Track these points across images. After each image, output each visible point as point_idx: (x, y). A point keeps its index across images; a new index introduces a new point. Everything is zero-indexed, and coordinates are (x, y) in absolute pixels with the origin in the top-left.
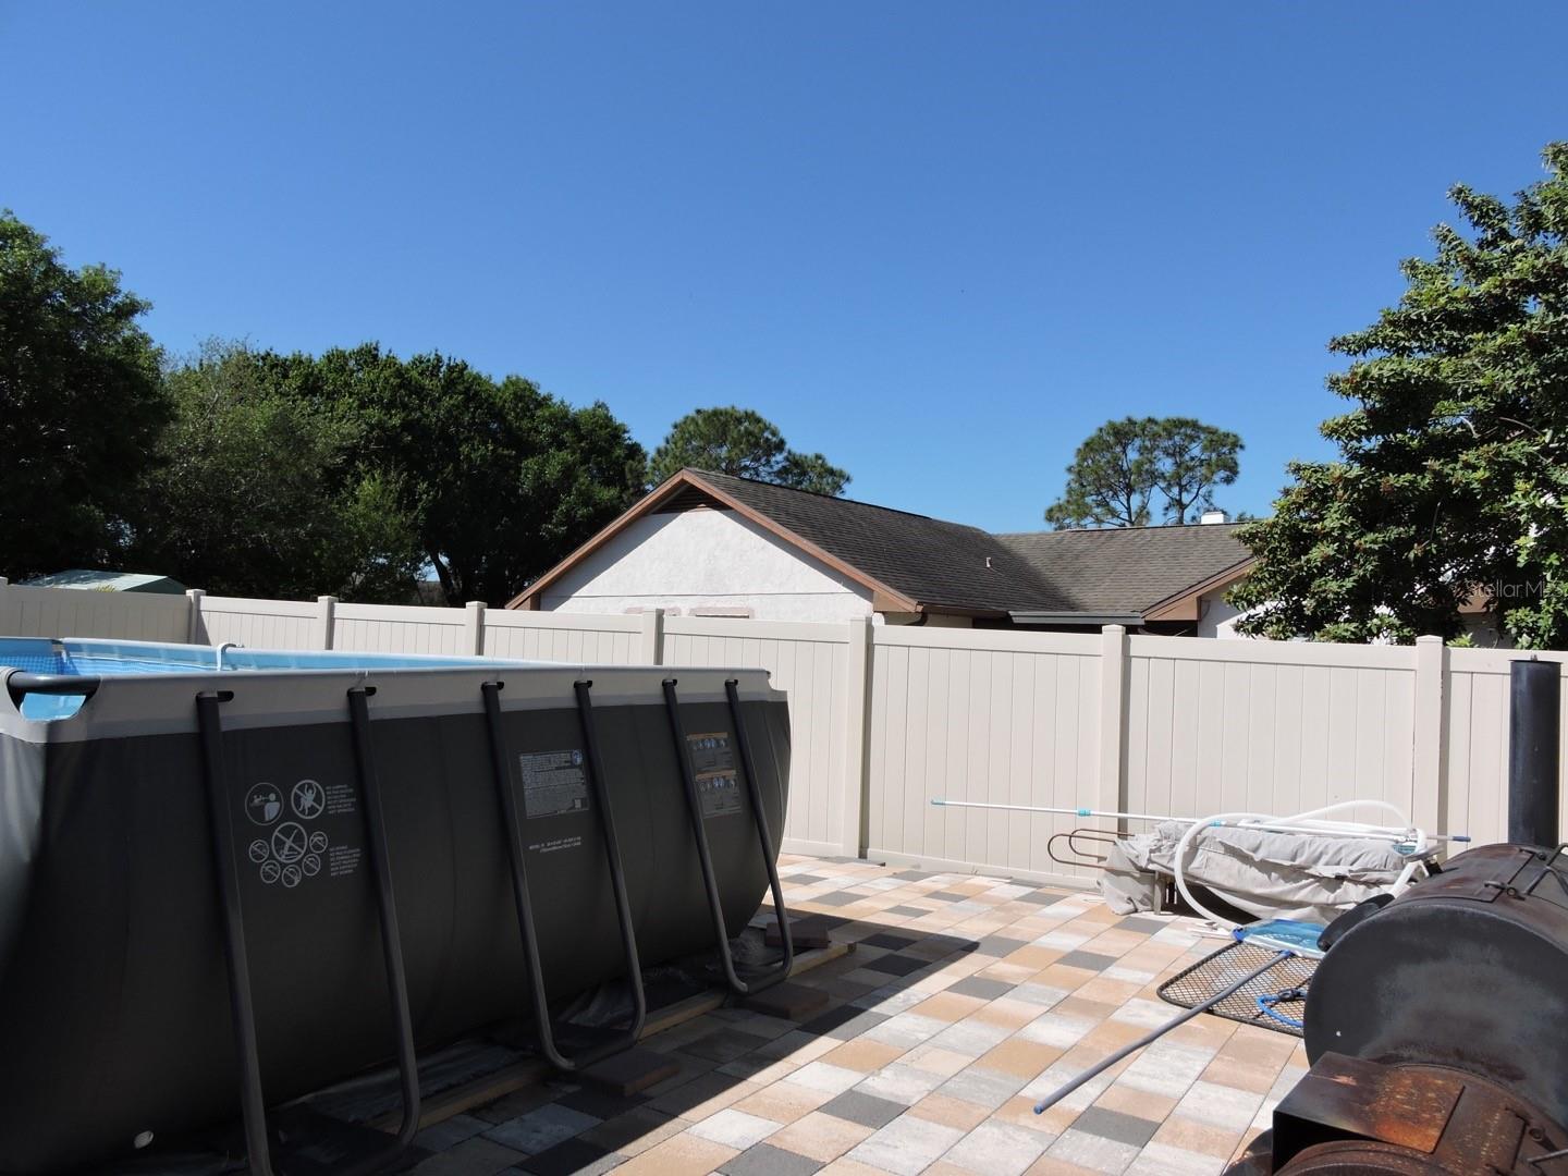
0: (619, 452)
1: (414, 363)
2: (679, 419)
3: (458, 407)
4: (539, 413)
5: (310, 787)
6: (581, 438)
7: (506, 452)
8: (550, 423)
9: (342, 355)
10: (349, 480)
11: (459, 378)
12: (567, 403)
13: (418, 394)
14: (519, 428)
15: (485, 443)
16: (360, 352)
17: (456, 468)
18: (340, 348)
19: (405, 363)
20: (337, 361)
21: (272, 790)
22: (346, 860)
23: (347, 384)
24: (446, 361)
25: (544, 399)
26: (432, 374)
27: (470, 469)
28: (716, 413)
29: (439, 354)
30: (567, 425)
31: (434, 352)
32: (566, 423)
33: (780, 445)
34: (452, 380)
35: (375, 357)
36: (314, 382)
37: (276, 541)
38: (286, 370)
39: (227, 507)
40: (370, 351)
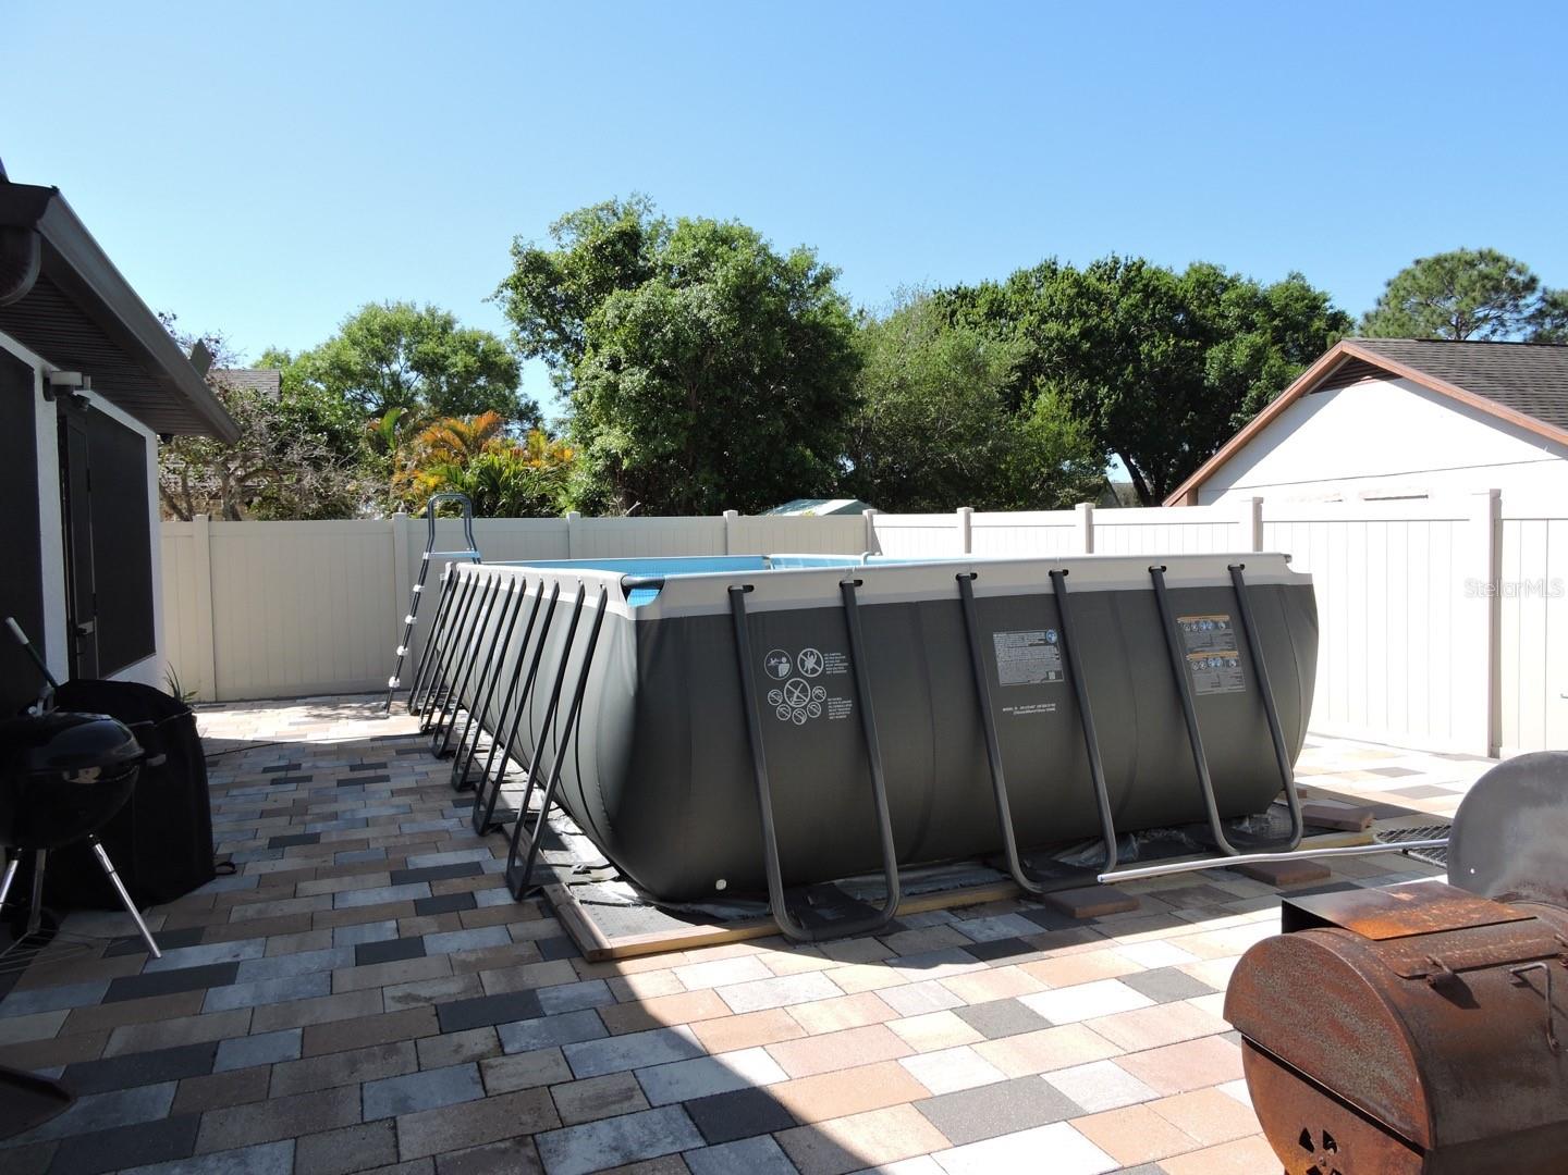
0: (1318, 324)
1: (1092, 270)
2: (1393, 274)
3: (1137, 306)
4: (1224, 296)
5: (812, 653)
6: (1275, 315)
7: (1189, 344)
8: (1238, 305)
9: (1026, 276)
10: (1027, 394)
11: (1137, 276)
12: (1255, 281)
13: (1095, 300)
14: (1204, 317)
15: (1166, 339)
16: (1039, 270)
17: (1137, 369)
18: (1023, 269)
19: (1082, 272)
20: (1021, 284)
21: (783, 655)
22: (841, 708)
23: (1029, 303)
24: (1123, 261)
25: (1232, 281)
26: (1110, 278)
27: (1151, 367)
28: (1438, 261)
29: (1116, 255)
30: (1257, 305)
31: (1111, 255)
32: (1257, 302)
33: (1531, 285)
34: (1130, 280)
35: (1054, 272)
36: (999, 306)
37: (964, 458)
38: (974, 300)
39: (922, 433)
40: (1049, 267)
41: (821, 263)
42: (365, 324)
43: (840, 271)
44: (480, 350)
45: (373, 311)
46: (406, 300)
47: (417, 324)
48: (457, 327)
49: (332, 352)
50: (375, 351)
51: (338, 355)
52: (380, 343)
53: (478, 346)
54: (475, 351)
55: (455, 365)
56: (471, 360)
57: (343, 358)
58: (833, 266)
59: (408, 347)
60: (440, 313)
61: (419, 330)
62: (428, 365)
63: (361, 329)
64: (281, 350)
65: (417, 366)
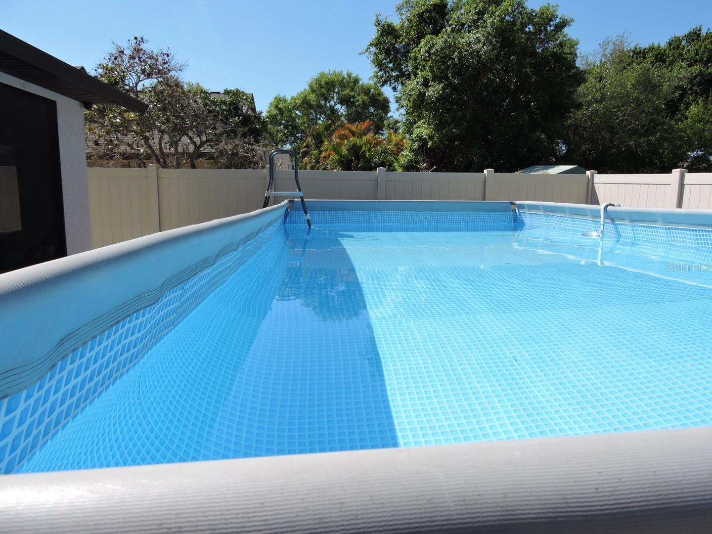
9: (678, 40)
10: (682, 106)
16: (689, 35)
18: (676, 36)
20: (675, 44)
23: (681, 55)
35: (699, 35)
36: (661, 57)
37: (639, 145)
38: (645, 54)
39: (612, 130)
40: (696, 33)
41: (560, 15)
42: (318, 81)
43: (572, 20)
44: (371, 93)
45: (322, 75)
46: (338, 70)
47: (342, 81)
48: (361, 82)
49: (303, 96)
50: (322, 95)
51: (305, 97)
52: (325, 91)
53: (370, 92)
54: (368, 94)
55: (358, 101)
56: (365, 98)
57: (308, 98)
58: (568, 17)
59: (338, 93)
60: (353, 75)
61: (343, 84)
62: (346, 101)
63: (316, 84)
64: (282, 96)
65: (342, 102)
